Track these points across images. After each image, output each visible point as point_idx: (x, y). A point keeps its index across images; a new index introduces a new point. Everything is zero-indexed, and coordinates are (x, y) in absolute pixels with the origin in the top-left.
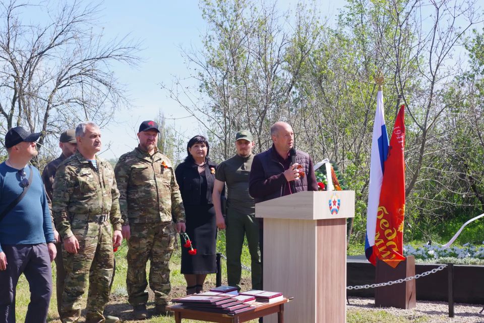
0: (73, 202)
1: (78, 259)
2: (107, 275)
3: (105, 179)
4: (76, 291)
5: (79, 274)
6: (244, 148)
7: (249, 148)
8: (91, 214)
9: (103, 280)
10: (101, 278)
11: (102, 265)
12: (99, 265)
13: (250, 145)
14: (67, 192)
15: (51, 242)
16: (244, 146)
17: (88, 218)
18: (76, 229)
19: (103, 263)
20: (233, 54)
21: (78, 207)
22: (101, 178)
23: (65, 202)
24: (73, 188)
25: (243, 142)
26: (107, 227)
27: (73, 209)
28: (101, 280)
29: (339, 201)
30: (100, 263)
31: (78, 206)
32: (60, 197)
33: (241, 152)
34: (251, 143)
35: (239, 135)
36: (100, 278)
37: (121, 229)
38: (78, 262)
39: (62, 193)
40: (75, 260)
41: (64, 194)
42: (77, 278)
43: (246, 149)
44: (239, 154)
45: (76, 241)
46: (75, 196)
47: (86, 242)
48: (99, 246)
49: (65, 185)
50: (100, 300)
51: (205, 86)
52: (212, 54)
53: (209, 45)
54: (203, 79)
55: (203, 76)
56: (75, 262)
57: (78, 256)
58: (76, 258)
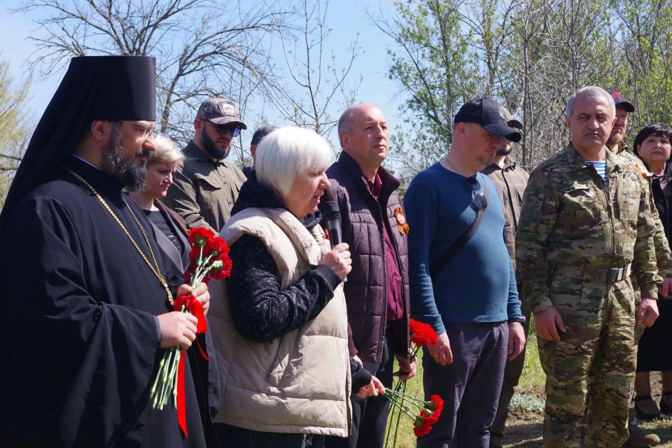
0: (555, 241)
1: (562, 351)
3: (621, 198)
4: (564, 414)
8: (588, 266)
9: (615, 393)
11: (613, 365)
12: (607, 364)
14: (542, 222)
15: (516, 320)
17: (583, 275)
18: (558, 293)
19: (614, 361)
20: (443, 22)
21: (564, 252)
22: (611, 198)
23: (538, 242)
24: (554, 216)
26: (622, 291)
27: (554, 255)
28: (611, 395)
30: (609, 360)
31: (562, 249)
32: (528, 231)
36: (609, 390)
37: (655, 295)
38: (563, 357)
39: (533, 224)
40: (558, 353)
41: (536, 228)
45: (556, 318)
46: (559, 231)
47: (578, 319)
48: (605, 329)
49: (539, 209)
50: (611, 432)
51: (397, 69)
52: (409, 23)
53: (405, 8)
54: (394, 60)
55: (394, 55)
56: (558, 358)
57: (563, 346)
58: (560, 349)
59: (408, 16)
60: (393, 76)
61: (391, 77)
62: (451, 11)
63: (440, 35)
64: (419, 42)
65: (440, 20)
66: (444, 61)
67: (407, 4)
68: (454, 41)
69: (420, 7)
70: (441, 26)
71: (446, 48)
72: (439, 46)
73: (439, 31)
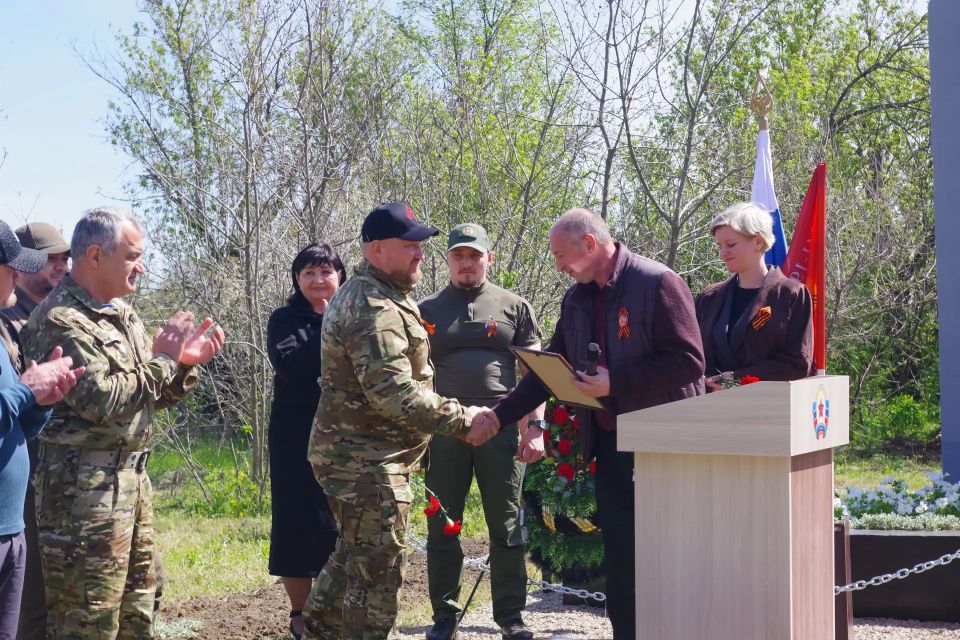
1: (95, 570)
2: (145, 605)
5: (100, 611)
6: (469, 268)
7: (481, 267)
10: (133, 615)
13: (484, 260)
16: (468, 263)
17: (117, 461)
18: (88, 490)
20: (186, 64)
21: (95, 433)
25: (465, 253)
28: (131, 623)
29: (827, 403)
33: (463, 278)
34: (486, 255)
35: (457, 237)
38: (96, 578)
40: (89, 574)
42: (97, 623)
43: (473, 270)
44: (456, 283)
47: (116, 523)
48: (135, 532)
51: (122, 132)
52: (139, 65)
53: (131, 44)
54: (118, 117)
55: (118, 110)
56: (88, 581)
57: (96, 564)
58: (92, 568)
59: (136, 56)
60: (118, 141)
61: (114, 143)
62: (198, 48)
63: (182, 83)
64: (155, 93)
65: (183, 61)
66: (189, 121)
67: (134, 38)
68: (203, 90)
69: (154, 43)
70: (185, 70)
71: (192, 101)
72: (182, 99)
73: (182, 76)
